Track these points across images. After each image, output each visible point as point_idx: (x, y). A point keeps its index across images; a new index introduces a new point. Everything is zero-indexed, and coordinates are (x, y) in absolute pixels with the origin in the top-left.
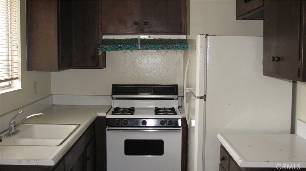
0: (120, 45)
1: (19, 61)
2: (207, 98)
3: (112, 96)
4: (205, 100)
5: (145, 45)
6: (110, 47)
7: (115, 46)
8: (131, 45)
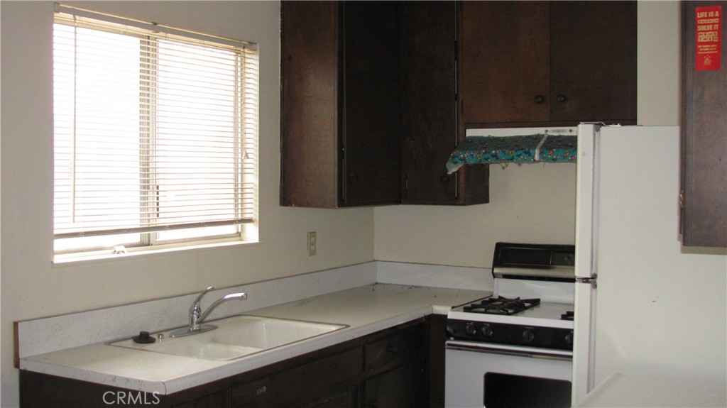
0: (494, 152)
1: (255, 185)
2: (598, 281)
3: (493, 270)
4: (595, 286)
5: (551, 149)
6: (472, 155)
7: (484, 153)
8: (519, 149)
